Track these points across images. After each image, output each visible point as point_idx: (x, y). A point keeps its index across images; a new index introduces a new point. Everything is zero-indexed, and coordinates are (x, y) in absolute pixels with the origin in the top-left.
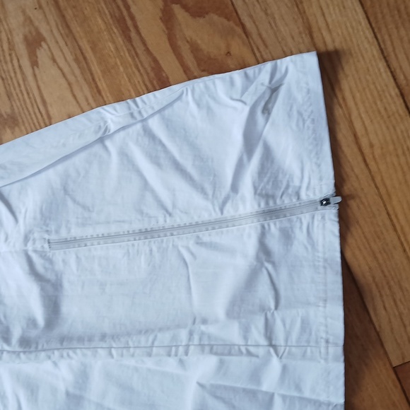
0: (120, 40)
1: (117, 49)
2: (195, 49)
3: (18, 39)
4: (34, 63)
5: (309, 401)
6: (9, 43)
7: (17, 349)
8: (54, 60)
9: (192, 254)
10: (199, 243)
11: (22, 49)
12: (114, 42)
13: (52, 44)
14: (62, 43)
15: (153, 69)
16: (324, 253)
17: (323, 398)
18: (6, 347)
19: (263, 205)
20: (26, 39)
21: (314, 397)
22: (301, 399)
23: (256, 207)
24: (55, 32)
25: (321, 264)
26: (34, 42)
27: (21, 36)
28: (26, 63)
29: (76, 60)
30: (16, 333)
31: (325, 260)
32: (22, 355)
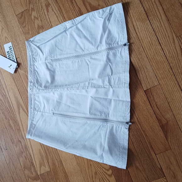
0: (70, 3)
1: (69, 6)
2: (90, 4)
3: (44, 5)
4: (48, 11)
5: (121, 101)
6: (41, 6)
7: (44, 89)
8: (53, 10)
9: (89, 61)
10: (91, 58)
11: (44, 7)
12: (68, 4)
13: (52, 6)
14: (55, 5)
15: (79, 11)
16: (125, 59)
17: (125, 100)
18: (41, 88)
19: (108, 46)
20: (45, 5)
21: (122, 99)
22: (119, 100)
23: (106, 47)
24: (53, 2)
25: (124, 62)
26: (48, 5)
27: (44, 4)
28: (46, 11)
29: (59, 10)
30: (43, 85)
31: (125, 61)
32: (45, 90)
